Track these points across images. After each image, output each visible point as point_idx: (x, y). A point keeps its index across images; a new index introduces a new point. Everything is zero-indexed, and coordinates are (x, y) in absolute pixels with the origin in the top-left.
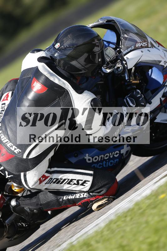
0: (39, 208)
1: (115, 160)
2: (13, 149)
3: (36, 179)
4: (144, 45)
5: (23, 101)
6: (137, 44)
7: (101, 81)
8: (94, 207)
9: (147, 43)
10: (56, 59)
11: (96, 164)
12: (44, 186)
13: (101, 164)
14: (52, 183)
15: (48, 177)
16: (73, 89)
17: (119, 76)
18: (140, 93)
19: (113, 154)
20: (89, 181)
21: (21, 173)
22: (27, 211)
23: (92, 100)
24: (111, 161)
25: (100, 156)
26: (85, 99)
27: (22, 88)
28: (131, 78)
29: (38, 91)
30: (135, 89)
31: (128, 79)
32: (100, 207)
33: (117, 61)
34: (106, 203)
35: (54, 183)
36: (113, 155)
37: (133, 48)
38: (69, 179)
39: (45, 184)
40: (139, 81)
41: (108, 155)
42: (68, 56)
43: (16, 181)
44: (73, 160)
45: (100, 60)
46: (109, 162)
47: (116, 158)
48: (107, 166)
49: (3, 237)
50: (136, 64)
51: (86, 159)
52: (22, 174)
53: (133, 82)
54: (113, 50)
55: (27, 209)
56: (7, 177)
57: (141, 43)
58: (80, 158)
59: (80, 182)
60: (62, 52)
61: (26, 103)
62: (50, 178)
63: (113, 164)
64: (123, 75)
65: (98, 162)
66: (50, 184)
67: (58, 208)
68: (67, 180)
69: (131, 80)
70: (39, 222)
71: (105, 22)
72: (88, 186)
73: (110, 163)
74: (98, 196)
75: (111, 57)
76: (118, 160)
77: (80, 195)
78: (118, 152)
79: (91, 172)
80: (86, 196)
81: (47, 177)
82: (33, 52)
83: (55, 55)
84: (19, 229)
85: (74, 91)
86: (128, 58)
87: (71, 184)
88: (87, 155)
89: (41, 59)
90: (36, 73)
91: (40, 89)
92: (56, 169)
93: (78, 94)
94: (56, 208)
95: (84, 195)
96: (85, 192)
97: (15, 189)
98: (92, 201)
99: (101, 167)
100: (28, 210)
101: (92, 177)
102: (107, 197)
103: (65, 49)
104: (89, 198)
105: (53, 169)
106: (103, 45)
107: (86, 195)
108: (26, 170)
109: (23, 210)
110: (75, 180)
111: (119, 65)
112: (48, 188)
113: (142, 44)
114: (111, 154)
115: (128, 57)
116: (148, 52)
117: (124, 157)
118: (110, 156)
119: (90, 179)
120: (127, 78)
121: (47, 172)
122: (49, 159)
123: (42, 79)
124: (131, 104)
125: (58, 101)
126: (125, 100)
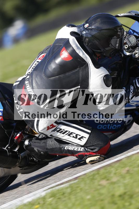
0: (45, 151)
13: (106, 126)
15: (55, 126)
16: (92, 64)
17: (135, 60)
20: (86, 138)
23: (106, 76)
24: (114, 125)
25: (106, 120)
26: (101, 74)
27: (53, 52)
29: (65, 58)
32: (92, 162)
33: (136, 48)
35: (58, 131)
36: (117, 121)
38: (70, 132)
42: (93, 36)
43: (29, 123)
47: (119, 124)
48: (110, 128)
49: (16, 166)
51: (94, 120)
54: (135, 39)
59: (79, 137)
65: (104, 124)
66: (54, 132)
68: (68, 132)
71: (134, 15)
73: (113, 127)
74: (92, 152)
76: (120, 125)
79: (89, 131)
80: (82, 150)
82: (68, 26)
84: (30, 163)
85: (93, 65)
87: (71, 136)
89: (73, 34)
90: (66, 43)
91: (67, 57)
92: (62, 121)
93: (95, 68)
100: (37, 151)
101: (89, 135)
103: (92, 29)
104: (84, 152)
105: (60, 121)
109: (32, 150)
110: (75, 133)
112: (52, 135)
117: (126, 124)
118: (114, 121)
119: (87, 136)
123: (70, 49)
125: (78, 70)
126: (134, 81)
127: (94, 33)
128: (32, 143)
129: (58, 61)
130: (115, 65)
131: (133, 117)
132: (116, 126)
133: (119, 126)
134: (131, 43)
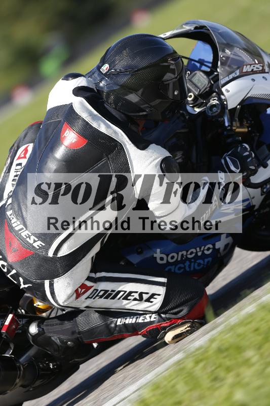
0: (75, 339)
1: (206, 260)
2: (31, 241)
3: (70, 290)
4: (257, 68)
5: (47, 162)
6: (245, 67)
7: (183, 127)
8: (169, 337)
9: (262, 65)
10: (103, 92)
11: (174, 266)
12: (84, 302)
13: (182, 266)
14: (98, 297)
15: (91, 287)
16: (130, 142)
17: (214, 120)
18: (249, 149)
19: (202, 249)
20: (159, 295)
21: (46, 281)
22: (56, 343)
24: (198, 261)
25: (180, 254)
26: (151, 159)
27: (47, 139)
28: (234, 123)
29: (72, 144)
30: (241, 143)
31: (229, 126)
32: (178, 338)
33: (211, 94)
34: (187, 331)
35: (101, 297)
36: (203, 251)
37: (238, 74)
38: (125, 292)
39: (86, 299)
40: (248, 129)
41: (194, 250)
42: (123, 86)
43: (37, 294)
44: (135, 259)
45: (176, 93)
46: (195, 262)
47: (208, 256)
48: (192, 269)
49: (15, 386)
50: (243, 101)
51: (156, 258)
52: (47, 283)
53: (238, 130)
54: (205, 77)
55: (56, 339)
56: (22, 286)
57: (252, 66)
58: (147, 255)
59: (145, 297)
60: (111, 79)
61: (52, 165)
62: (95, 290)
63: (202, 266)
64: (220, 119)
65: (177, 262)
66: (94, 299)
67: (109, 338)
68: (122, 293)
69: (235, 127)
70: (77, 361)
71: (193, 29)
72: (157, 303)
73: (196, 264)
74: (175, 319)
75: (201, 87)
76: (210, 259)
77: (145, 317)
78: (211, 246)
79: (164, 280)
80: (155, 320)
81: (88, 288)
82: (67, 78)
83: (101, 85)
84: (42, 372)
85: (132, 145)
86: (228, 91)
87: (129, 300)
88: (158, 250)
89: (78, 91)
91: (76, 142)
92: (103, 274)
93: (138, 150)
94: (104, 338)
95: (150, 317)
96: (153, 313)
97: (38, 305)
98: (164, 328)
99: (182, 270)
100: (58, 342)
101: (165, 288)
102: (190, 321)
103: (118, 74)
104: (159, 322)
105: (99, 275)
106: (182, 69)
107: (155, 318)
108: (52, 276)
109: (49, 342)
110: (137, 292)
111: (214, 101)
112: (91, 306)
113: (254, 66)
114: (198, 249)
115: (229, 89)
116: (264, 80)
117: (222, 255)
118: (197, 253)
119: (162, 291)
120: (227, 124)
121: (89, 279)
122: (93, 258)
123: (79, 124)
124: (233, 168)
125: (105, 163)
126: (223, 161)
127: (123, 80)
128: (45, 328)
129: (60, 152)
130: (174, 140)
131: (232, 237)
132: (201, 261)
133: (208, 262)
134: (198, 88)
